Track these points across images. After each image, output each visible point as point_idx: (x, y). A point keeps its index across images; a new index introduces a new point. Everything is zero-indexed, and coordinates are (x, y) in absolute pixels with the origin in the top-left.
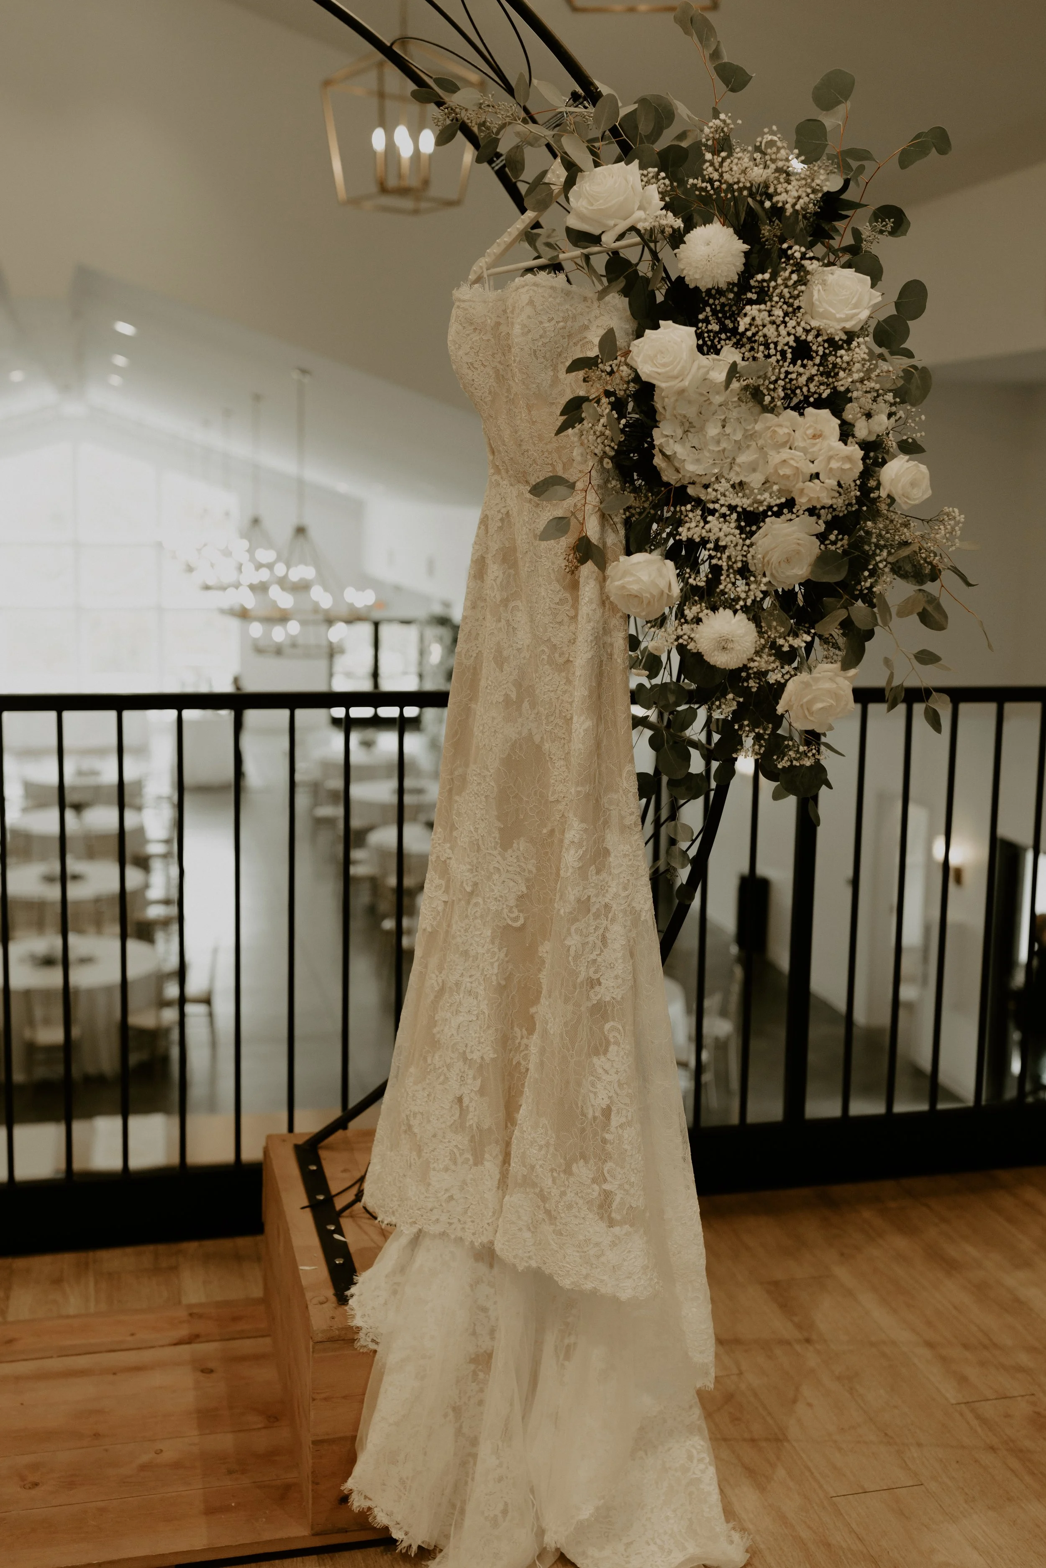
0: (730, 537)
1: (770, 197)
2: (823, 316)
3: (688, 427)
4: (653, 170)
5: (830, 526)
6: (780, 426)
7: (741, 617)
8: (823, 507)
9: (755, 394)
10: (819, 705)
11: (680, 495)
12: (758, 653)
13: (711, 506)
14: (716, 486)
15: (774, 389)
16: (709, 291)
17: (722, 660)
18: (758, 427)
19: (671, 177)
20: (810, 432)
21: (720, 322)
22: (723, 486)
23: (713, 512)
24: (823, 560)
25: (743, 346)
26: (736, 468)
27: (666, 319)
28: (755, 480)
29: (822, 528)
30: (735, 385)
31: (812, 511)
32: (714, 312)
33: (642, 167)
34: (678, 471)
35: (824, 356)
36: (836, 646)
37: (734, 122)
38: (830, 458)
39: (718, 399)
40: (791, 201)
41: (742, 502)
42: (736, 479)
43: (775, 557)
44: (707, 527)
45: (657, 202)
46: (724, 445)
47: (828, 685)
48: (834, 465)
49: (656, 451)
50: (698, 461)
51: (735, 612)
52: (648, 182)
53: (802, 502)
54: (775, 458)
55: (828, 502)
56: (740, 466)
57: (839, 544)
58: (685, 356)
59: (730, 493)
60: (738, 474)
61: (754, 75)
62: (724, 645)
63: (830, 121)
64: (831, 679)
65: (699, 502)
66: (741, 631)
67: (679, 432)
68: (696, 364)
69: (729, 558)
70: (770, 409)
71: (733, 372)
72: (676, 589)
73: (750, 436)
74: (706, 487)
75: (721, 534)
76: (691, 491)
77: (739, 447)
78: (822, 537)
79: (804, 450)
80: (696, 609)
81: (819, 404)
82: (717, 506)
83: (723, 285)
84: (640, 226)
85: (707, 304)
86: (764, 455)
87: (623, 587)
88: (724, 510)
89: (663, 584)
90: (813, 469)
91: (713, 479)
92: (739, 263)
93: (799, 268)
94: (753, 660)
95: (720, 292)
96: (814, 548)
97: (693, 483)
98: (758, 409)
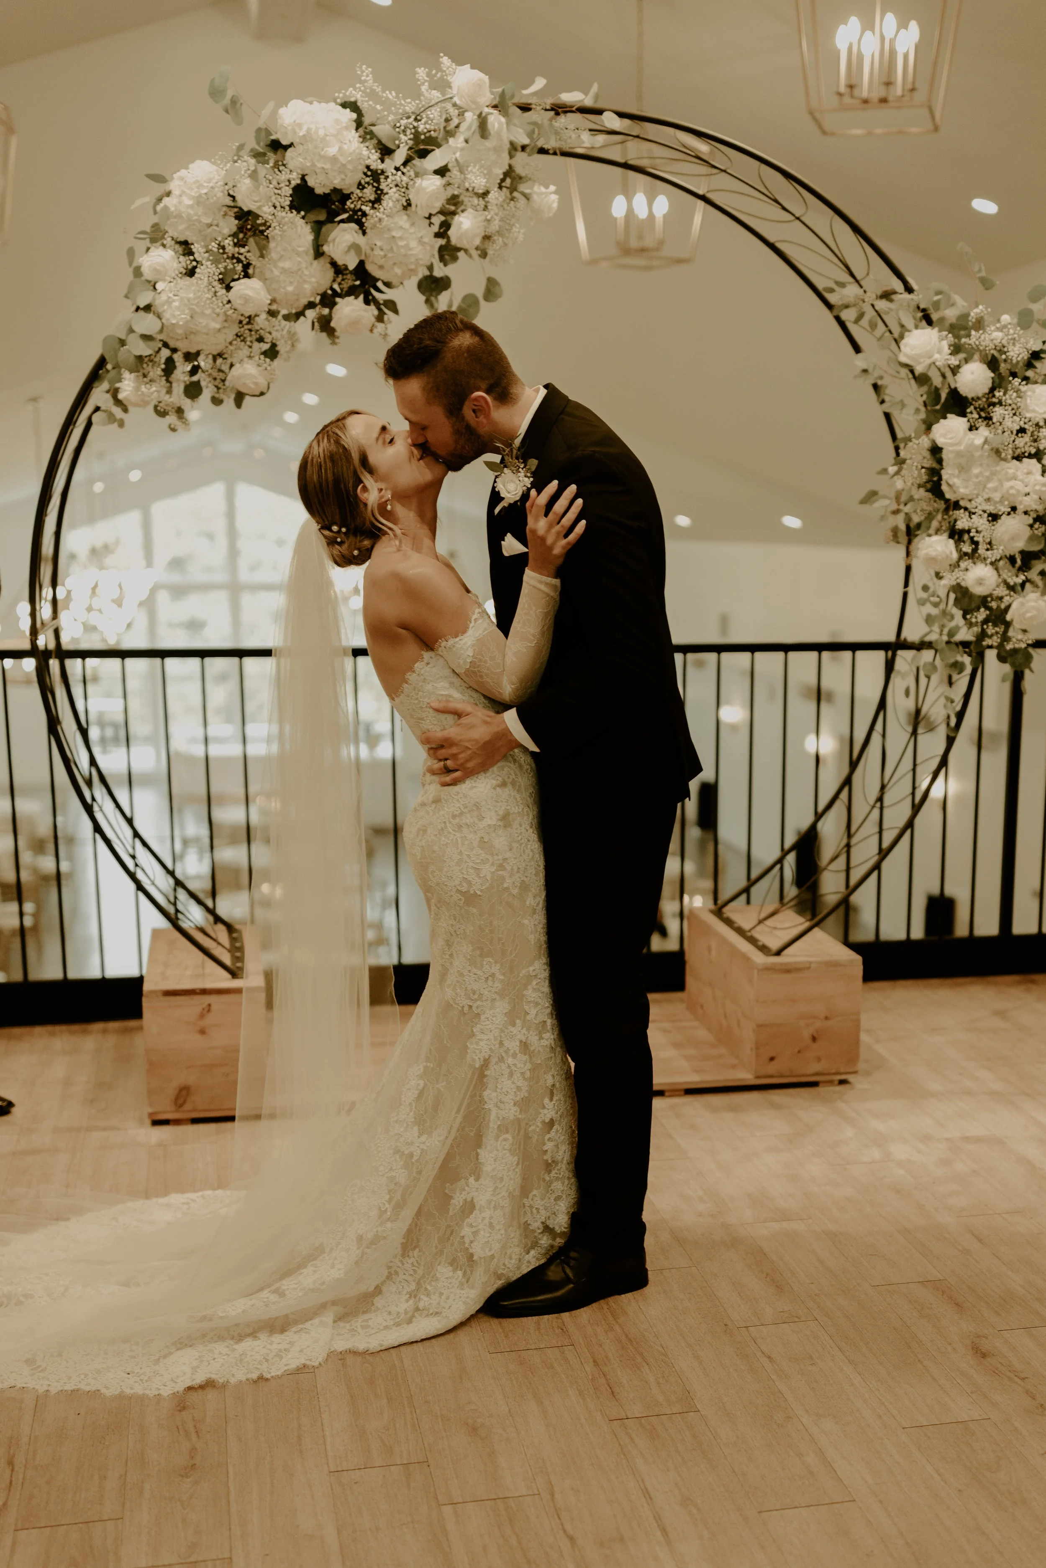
0: (983, 526)
1: (1005, 353)
2: (1034, 411)
3: (963, 469)
4: (945, 333)
5: (1036, 520)
6: (1010, 468)
7: (989, 568)
8: (1032, 511)
9: (998, 452)
10: (1029, 615)
11: (956, 505)
12: (998, 586)
13: (973, 511)
14: (977, 500)
15: (1007, 450)
16: (973, 399)
17: (979, 591)
18: (998, 468)
19: (955, 336)
20: (1025, 471)
21: (979, 414)
22: (980, 500)
23: (974, 514)
24: (1032, 538)
25: (990, 426)
26: (986, 490)
27: (951, 413)
28: (997, 496)
29: (1031, 521)
30: (986, 447)
31: (1026, 513)
32: (975, 408)
33: (940, 331)
34: (955, 492)
35: (1033, 432)
36: (1037, 586)
37: (986, 310)
38: (1035, 485)
39: (978, 454)
40: (1016, 356)
41: (991, 508)
42: (986, 496)
43: (1006, 537)
44: (972, 520)
45: (946, 350)
46: (980, 478)
47: (1033, 604)
48: (1037, 488)
49: (943, 482)
50: (966, 487)
51: (986, 565)
52: (943, 340)
53: (1021, 508)
54: (1007, 485)
55: (1034, 507)
56: (988, 489)
57: (1040, 530)
58: (961, 433)
59: (984, 504)
60: (987, 493)
61: (998, 283)
62: (980, 582)
63: (1035, 307)
64: (1036, 601)
65: (966, 509)
66: (989, 575)
67: (956, 472)
68: (967, 437)
69: (983, 537)
70: (1005, 460)
71: (986, 441)
72: (955, 555)
73: (993, 474)
74: (970, 501)
75: (979, 524)
76: (962, 503)
77: (989, 479)
78: (1031, 526)
79: (1022, 481)
80: (966, 563)
81: (1030, 456)
82: (977, 510)
83: (980, 395)
84: (937, 364)
85: (971, 404)
86: (1002, 485)
87: (927, 554)
88: (981, 513)
89: (948, 552)
90: (1027, 490)
91: (975, 496)
92: (989, 384)
93: (1018, 391)
94: (994, 590)
95: (978, 398)
96: (1028, 532)
97: (963, 499)
98: (998, 459)
